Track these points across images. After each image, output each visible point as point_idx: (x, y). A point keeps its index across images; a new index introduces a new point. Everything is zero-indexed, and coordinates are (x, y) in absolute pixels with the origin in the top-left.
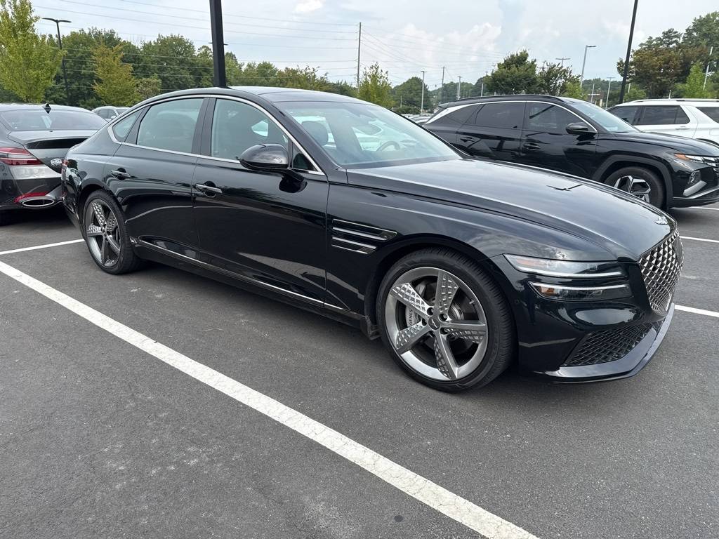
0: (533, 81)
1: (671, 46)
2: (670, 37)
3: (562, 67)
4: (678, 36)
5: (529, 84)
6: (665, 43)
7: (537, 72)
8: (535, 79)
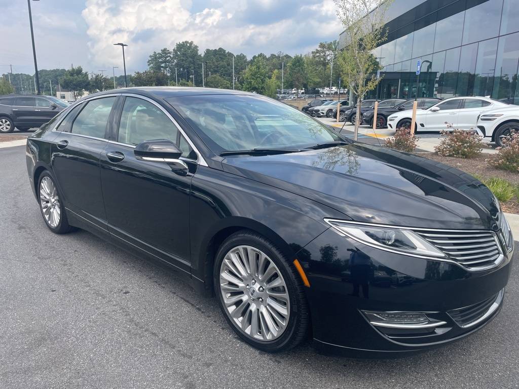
0: (88, 84)
1: (167, 59)
2: (167, 54)
3: (103, 76)
4: (170, 53)
5: (87, 85)
6: (163, 56)
7: (90, 79)
8: (89, 82)
